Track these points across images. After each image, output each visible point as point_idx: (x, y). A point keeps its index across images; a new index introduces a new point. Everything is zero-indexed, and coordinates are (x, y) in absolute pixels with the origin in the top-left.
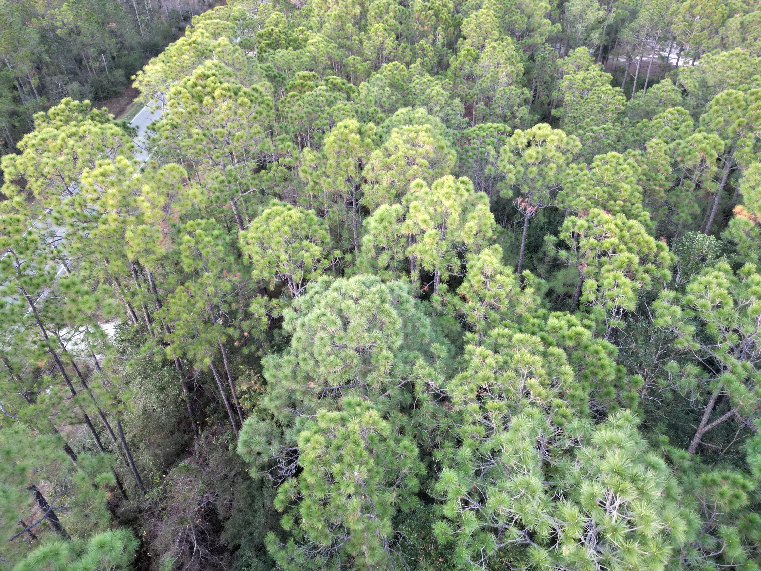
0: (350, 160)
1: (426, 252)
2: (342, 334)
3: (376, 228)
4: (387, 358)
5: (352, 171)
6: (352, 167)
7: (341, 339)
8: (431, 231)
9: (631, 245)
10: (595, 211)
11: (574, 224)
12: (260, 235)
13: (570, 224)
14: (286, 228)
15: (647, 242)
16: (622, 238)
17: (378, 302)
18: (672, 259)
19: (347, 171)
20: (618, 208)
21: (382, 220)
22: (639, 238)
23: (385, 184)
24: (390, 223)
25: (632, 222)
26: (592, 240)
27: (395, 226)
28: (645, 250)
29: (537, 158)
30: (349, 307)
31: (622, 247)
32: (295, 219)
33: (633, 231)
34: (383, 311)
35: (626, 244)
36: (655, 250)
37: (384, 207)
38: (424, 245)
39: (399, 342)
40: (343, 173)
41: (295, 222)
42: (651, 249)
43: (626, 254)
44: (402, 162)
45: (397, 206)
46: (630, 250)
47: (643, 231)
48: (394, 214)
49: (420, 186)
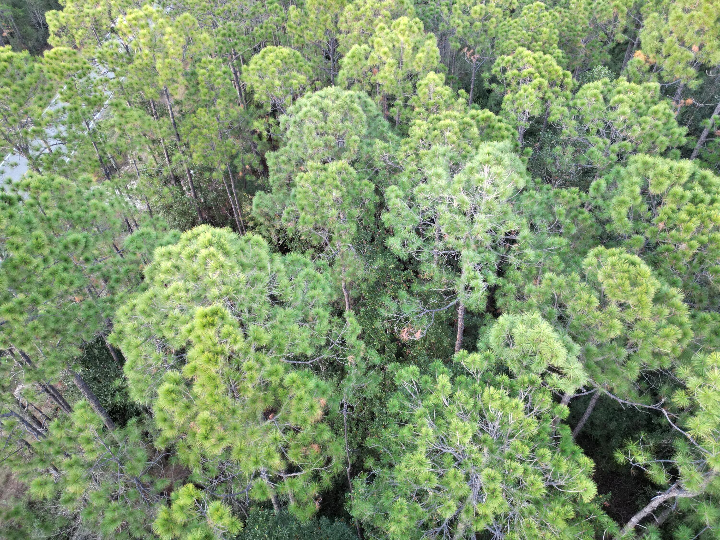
0: (328, 15)
1: (386, 78)
2: (323, 124)
3: (349, 64)
4: (355, 141)
5: (330, 25)
6: (329, 21)
7: (322, 128)
8: (390, 61)
9: (544, 73)
10: (520, 49)
11: (503, 60)
12: (259, 67)
13: (500, 61)
14: (279, 61)
15: (556, 72)
16: (538, 68)
17: (349, 102)
18: (574, 85)
19: (325, 25)
20: (538, 48)
21: (353, 57)
22: (551, 68)
23: (355, 33)
24: (360, 60)
25: (548, 56)
26: (515, 71)
27: (364, 62)
28: (554, 77)
29: (481, 14)
30: (328, 105)
31: (537, 74)
32: (285, 54)
33: (546, 63)
34: (352, 109)
35: (540, 73)
36: (562, 77)
37: (355, 47)
38: (385, 73)
39: (364, 131)
40: (322, 26)
41: (285, 58)
42: (559, 76)
43: (538, 79)
44: (369, 14)
45: (365, 46)
46: (542, 77)
47: (554, 63)
48: (363, 52)
49: (382, 29)
